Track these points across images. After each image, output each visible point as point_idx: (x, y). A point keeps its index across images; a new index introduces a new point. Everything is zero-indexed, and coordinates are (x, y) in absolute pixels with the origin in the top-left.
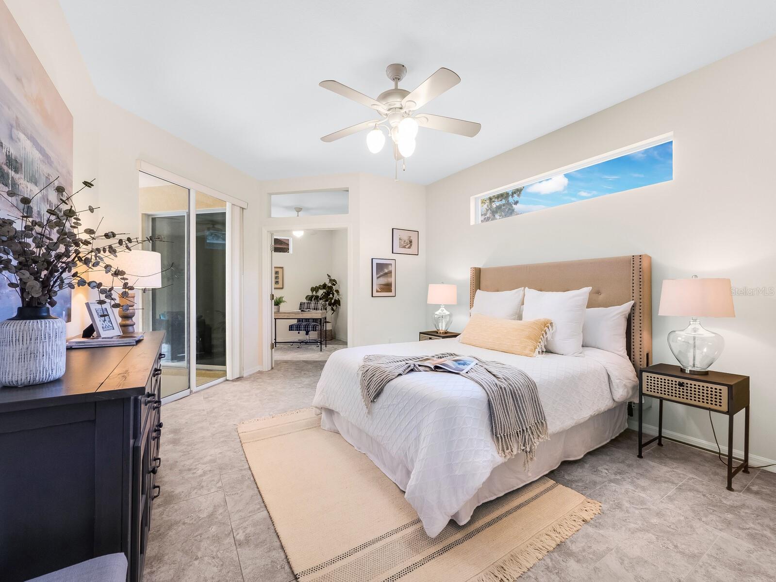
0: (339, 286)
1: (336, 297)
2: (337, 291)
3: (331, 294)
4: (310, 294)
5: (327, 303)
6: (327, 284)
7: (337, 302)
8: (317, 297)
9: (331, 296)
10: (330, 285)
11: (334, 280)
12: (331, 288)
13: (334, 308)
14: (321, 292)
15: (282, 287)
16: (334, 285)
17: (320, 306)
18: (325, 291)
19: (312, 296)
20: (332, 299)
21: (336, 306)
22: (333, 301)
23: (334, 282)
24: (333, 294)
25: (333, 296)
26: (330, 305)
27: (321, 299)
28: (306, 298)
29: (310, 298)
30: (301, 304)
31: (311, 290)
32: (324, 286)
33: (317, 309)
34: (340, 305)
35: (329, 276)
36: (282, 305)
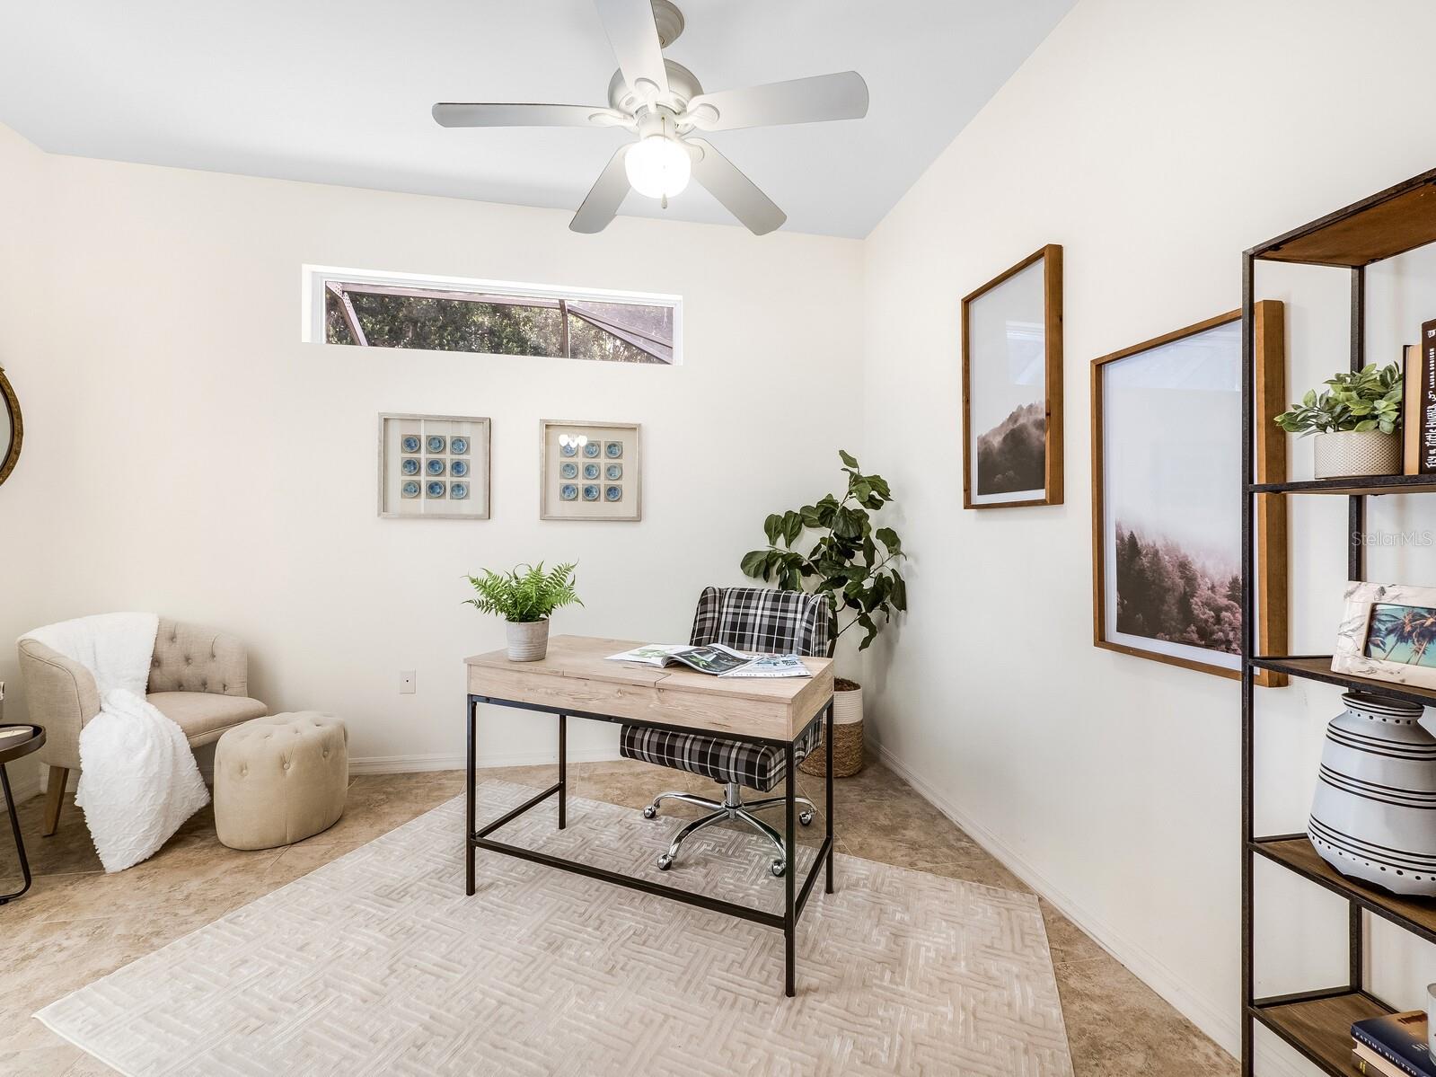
0: (898, 510)
1: (885, 563)
2: (890, 538)
3: (860, 547)
4: (762, 544)
5: (839, 592)
6: (839, 496)
7: (891, 593)
8: (793, 562)
9: (859, 559)
10: (854, 504)
11: (877, 483)
12: (858, 519)
13: (874, 616)
14: (809, 541)
15: (633, 513)
16: (876, 505)
17: (798, 622)
18: (826, 532)
19: (771, 558)
20: (863, 572)
21: (885, 608)
22: (868, 584)
23: (875, 491)
24: (870, 551)
25: (870, 562)
26: (851, 602)
27: (807, 571)
28: (743, 565)
29: (759, 565)
30: (703, 601)
31: (768, 529)
32: (826, 511)
33: (780, 645)
34: (902, 605)
35: (850, 461)
36: (560, 621)
